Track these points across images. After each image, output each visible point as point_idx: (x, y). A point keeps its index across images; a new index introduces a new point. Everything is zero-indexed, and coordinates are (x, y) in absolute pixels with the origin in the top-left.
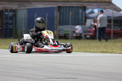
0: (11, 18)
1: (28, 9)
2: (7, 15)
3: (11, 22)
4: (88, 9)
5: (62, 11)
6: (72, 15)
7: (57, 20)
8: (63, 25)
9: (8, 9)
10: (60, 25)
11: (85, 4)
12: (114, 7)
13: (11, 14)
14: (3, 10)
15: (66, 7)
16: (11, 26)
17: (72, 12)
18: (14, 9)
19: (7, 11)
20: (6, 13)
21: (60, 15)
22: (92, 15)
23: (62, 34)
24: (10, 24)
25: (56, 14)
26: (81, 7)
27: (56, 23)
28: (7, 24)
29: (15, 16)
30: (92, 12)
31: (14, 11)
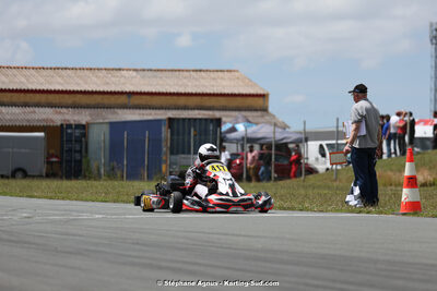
0: (79, 140)
1: (112, 124)
2: (71, 134)
3: (78, 148)
4: (225, 123)
5: (175, 126)
6: (195, 135)
7: (167, 144)
8: (177, 153)
9: (72, 122)
10: (172, 153)
11: (217, 114)
12: (273, 121)
13: (78, 132)
14: (62, 125)
15: (184, 119)
16: (77, 156)
17: (195, 130)
18: (84, 123)
19: (69, 126)
20: (69, 131)
21: (172, 135)
22: (233, 135)
24: (75, 151)
25: (165, 133)
26: (212, 120)
27: (164, 149)
28: (70, 150)
29: (84, 135)
30: (233, 130)
31: (83, 127)
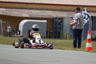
0: (60, 24)
3: (59, 26)
5: (94, 19)
7: (91, 26)
10: (92, 30)
13: (59, 21)
16: (59, 30)
19: (56, 18)
20: (56, 20)
21: (93, 23)
23: (94, 37)
24: (58, 28)
25: (90, 22)
27: (90, 28)
29: (62, 22)
31: (62, 19)
